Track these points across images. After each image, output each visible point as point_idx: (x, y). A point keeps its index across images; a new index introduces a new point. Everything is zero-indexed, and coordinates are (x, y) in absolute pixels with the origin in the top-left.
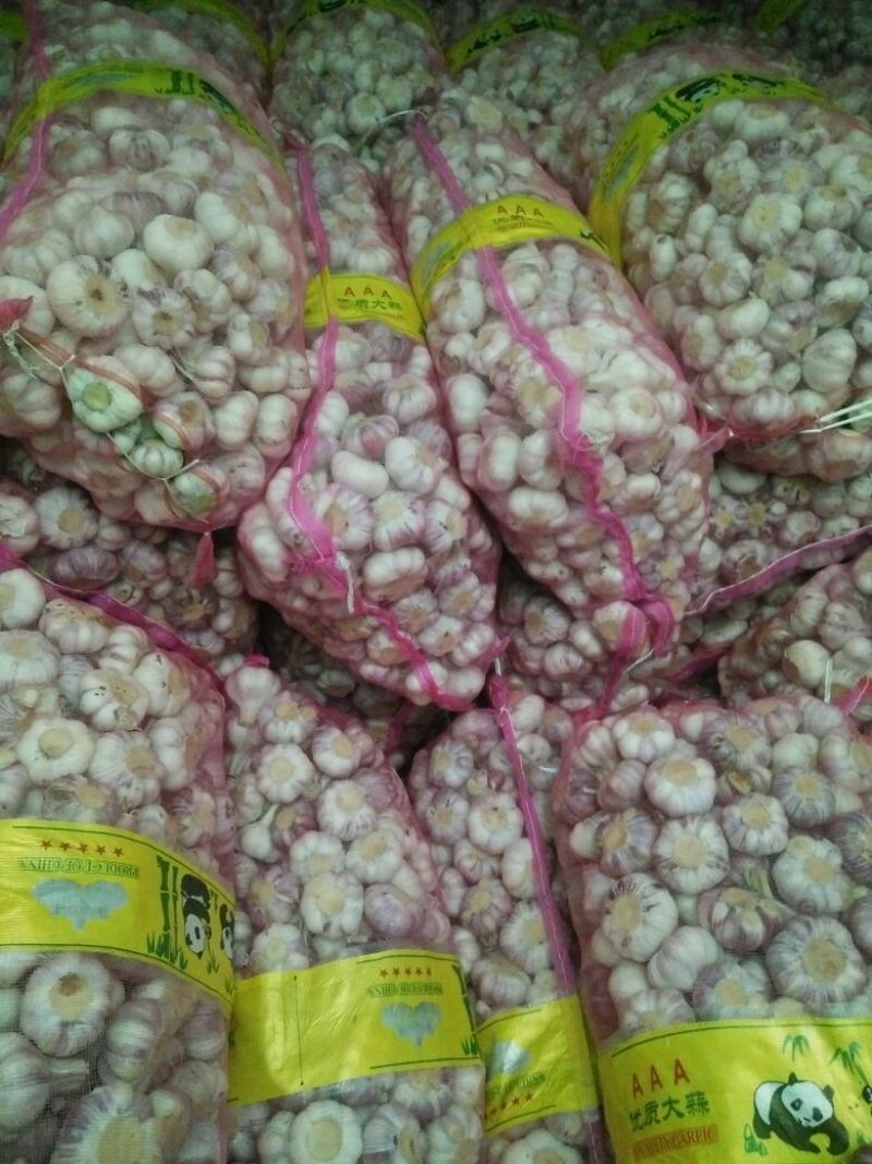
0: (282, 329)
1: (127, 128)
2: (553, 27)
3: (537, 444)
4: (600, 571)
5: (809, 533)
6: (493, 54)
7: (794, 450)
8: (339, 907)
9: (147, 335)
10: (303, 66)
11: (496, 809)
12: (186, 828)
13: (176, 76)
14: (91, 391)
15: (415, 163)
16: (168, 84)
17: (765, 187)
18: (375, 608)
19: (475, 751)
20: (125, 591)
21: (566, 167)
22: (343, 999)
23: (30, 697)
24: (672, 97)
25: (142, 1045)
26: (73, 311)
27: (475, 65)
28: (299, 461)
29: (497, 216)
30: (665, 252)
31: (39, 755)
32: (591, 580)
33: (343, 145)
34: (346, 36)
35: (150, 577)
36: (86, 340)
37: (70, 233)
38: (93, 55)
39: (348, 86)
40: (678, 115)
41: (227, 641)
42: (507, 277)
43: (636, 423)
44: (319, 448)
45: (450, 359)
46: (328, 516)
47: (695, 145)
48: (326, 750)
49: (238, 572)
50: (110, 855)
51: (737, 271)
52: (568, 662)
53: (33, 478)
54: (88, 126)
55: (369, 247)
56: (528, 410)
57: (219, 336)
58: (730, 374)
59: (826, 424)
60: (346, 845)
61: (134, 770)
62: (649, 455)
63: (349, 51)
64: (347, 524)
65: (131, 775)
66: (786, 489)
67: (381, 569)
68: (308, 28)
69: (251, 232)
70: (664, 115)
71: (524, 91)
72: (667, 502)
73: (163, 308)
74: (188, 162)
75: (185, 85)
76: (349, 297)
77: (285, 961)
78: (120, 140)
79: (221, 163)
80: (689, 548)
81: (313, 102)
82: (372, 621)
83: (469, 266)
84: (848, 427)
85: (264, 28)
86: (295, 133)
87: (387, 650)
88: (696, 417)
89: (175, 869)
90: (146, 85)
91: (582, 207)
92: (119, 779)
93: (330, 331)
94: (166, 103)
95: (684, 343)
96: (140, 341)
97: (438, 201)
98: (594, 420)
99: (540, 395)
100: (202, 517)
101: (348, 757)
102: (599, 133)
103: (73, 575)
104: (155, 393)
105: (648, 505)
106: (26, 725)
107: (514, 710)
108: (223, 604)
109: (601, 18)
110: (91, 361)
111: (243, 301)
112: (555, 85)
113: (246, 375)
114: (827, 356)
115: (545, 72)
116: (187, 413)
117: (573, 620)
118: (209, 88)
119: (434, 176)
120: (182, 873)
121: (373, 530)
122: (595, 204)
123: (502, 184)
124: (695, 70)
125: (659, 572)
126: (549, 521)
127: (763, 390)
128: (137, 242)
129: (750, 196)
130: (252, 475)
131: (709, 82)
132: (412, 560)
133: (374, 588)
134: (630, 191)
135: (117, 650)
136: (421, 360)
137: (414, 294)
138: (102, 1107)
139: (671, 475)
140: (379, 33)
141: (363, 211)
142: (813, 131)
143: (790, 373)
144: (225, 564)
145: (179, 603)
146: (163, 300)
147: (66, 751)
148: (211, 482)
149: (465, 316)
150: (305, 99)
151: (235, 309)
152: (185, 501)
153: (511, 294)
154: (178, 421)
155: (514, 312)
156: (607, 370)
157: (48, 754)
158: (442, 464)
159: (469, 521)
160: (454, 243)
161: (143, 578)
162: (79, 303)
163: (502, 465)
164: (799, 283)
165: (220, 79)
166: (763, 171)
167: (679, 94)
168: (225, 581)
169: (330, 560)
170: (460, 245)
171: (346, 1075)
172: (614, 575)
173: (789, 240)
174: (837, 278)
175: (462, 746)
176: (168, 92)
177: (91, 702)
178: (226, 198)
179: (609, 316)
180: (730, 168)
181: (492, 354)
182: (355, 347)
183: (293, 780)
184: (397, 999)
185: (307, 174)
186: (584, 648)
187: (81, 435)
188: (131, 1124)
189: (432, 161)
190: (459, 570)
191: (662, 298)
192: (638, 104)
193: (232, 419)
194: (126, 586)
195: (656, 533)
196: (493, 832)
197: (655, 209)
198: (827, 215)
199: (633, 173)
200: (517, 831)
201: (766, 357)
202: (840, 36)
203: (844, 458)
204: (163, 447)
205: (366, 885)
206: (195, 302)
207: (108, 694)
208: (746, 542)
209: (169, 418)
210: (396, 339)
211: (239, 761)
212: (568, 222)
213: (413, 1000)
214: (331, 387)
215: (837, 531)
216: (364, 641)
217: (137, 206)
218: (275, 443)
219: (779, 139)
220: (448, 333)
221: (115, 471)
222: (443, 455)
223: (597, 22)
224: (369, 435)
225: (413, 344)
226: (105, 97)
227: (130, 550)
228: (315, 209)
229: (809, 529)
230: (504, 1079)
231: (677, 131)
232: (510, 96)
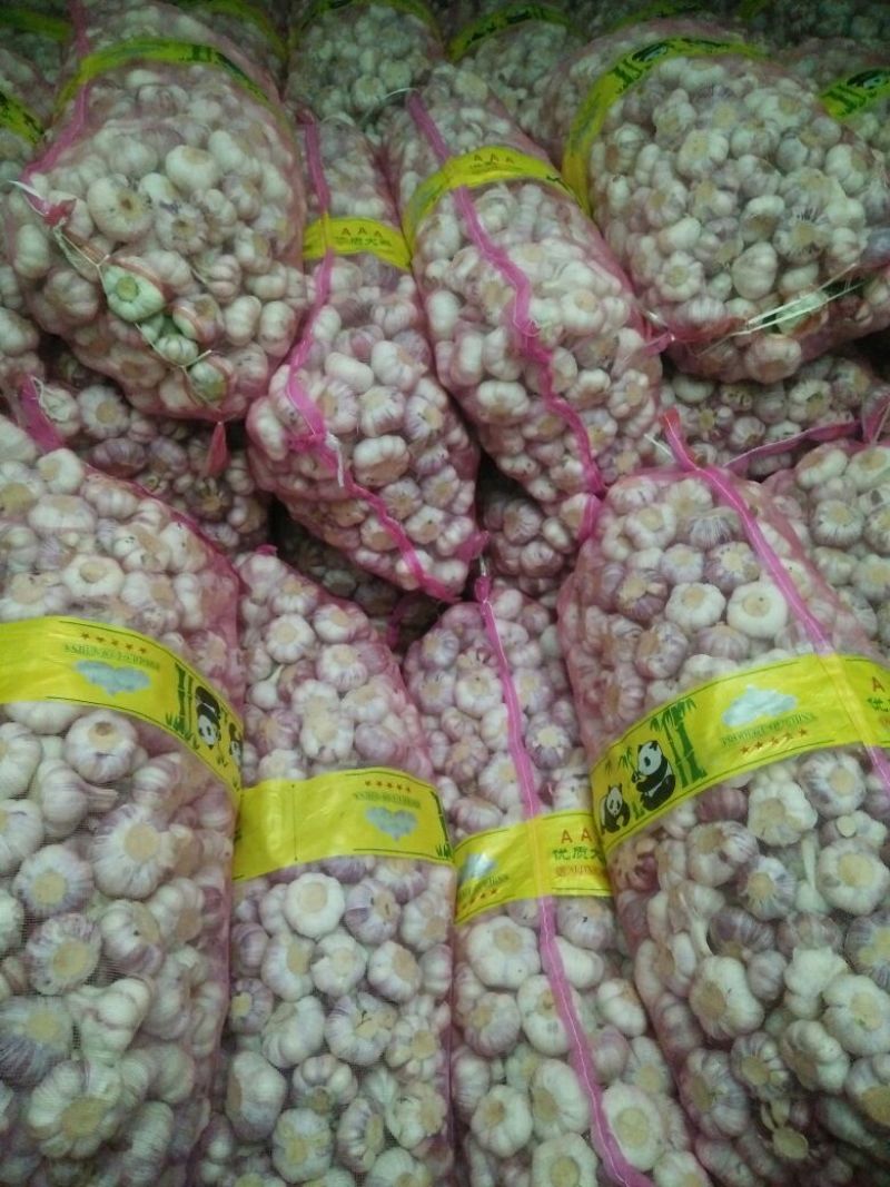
0: (281, 245)
1: (154, 84)
2: (545, 18)
3: (497, 338)
4: (562, 463)
5: (755, 437)
6: (489, 43)
7: (730, 352)
8: (333, 735)
9: (168, 239)
10: (314, 54)
11: (478, 679)
12: (201, 658)
13: (196, 49)
14: (121, 284)
15: (408, 130)
16: (189, 54)
17: (699, 124)
18: (365, 492)
19: (461, 637)
20: (152, 481)
21: (545, 133)
22: (335, 800)
23: (72, 539)
24: (629, 60)
25: (161, 784)
26: (108, 215)
27: (472, 54)
28: (296, 361)
29: (473, 163)
30: (619, 189)
31: (79, 579)
32: (556, 472)
33: (350, 121)
34: (353, 26)
35: (174, 468)
36: (120, 245)
37: (106, 158)
38: (127, 35)
39: (354, 70)
40: (633, 74)
41: (242, 536)
42: (479, 208)
43: (580, 316)
44: (314, 349)
45: (430, 281)
46: (320, 400)
47: (644, 96)
48: (325, 619)
49: (250, 471)
50: (136, 650)
51: (673, 195)
52: (541, 556)
53: (76, 376)
54: (123, 87)
55: (366, 197)
56: (490, 310)
57: (228, 247)
58: (667, 282)
59: (753, 326)
60: (342, 695)
61: (157, 600)
62: (596, 350)
63: (355, 40)
64: (336, 409)
65: (154, 604)
66: (731, 395)
67: (368, 452)
68: (320, 23)
69: (254, 166)
70: (621, 74)
71: (515, 71)
72: (617, 397)
73: (182, 218)
74: (203, 110)
75: (203, 55)
76: (346, 236)
77: (285, 775)
78: (148, 93)
79: (230, 113)
80: (644, 447)
81: (323, 85)
82: (363, 505)
83: (447, 203)
84: (776, 329)
85: (282, 30)
86: (307, 112)
87: (379, 534)
88: (641, 323)
89: (191, 680)
90: (171, 55)
91: (557, 163)
92: (144, 604)
93: (328, 261)
94: (188, 67)
95: (634, 262)
96: (163, 247)
97: (426, 157)
98: (542, 313)
99: (499, 294)
100: (215, 406)
101: (345, 626)
102: (570, 97)
103: (108, 459)
104: (175, 291)
105: (599, 400)
106: (69, 559)
107: (495, 601)
108: (238, 500)
109: (595, 13)
110: (123, 260)
111: (248, 220)
112: (542, 67)
113: (251, 282)
114: (751, 265)
115: (535, 56)
116: (201, 309)
117: (544, 516)
118: (224, 59)
119: (423, 136)
120: (196, 684)
121: (359, 415)
122: (567, 159)
123: (483, 139)
124: (651, 37)
125: (615, 466)
126: (511, 409)
127: (696, 296)
128: (160, 168)
129: (685, 133)
130: (255, 366)
131: (661, 45)
132: (394, 445)
133: (363, 470)
134: (593, 142)
135: (145, 515)
136: (408, 285)
137: (404, 237)
138: (128, 815)
139: (619, 371)
140: (383, 24)
141: (362, 171)
142: (744, 79)
143: (722, 283)
144: (238, 463)
145: (199, 494)
146: (181, 211)
147: (102, 577)
148: (222, 370)
149: (442, 243)
150: (316, 82)
151: (240, 226)
152: (201, 387)
153: (481, 222)
154: (193, 314)
155: (483, 237)
156: (558, 278)
157: (87, 579)
158: (423, 368)
159: (447, 419)
160: (437, 187)
161: (168, 469)
162: (112, 210)
163: (470, 359)
164: (724, 201)
165: (236, 55)
166: (698, 111)
167: (635, 57)
168: (237, 477)
169: (320, 436)
170: (441, 187)
171: (333, 853)
172: (575, 466)
173: (719, 166)
174: (757, 196)
175: (449, 632)
176: (189, 60)
177: (123, 547)
178: (234, 137)
179: (567, 239)
180: (671, 111)
181: (463, 271)
182: (348, 272)
183: (296, 642)
184: (380, 804)
185: (314, 142)
186: (553, 540)
187: (116, 326)
188: (151, 831)
189: (422, 125)
190: (438, 459)
191: (618, 230)
192: (602, 68)
193: (239, 317)
194: (153, 477)
195: (610, 427)
196: (478, 698)
197: (612, 152)
198: (748, 144)
199: (595, 126)
200: (498, 696)
201: (698, 265)
202: (811, 19)
203: (774, 358)
204: (181, 338)
205: (357, 724)
206: (207, 215)
207: (137, 543)
208: (698, 445)
209: (186, 314)
210: (385, 268)
211: (250, 634)
212: (539, 168)
213: (393, 807)
214: (326, 302)
215: (781, 436)
216: (357, 526)
217: (161, 139)
218: (276, 340)
219: (713, 86)
220: (427, 261)
221: (144, 360)
222: (424, 361)
223: (590, 18)
224: (357, 339)
225: (399, 274)
226: (137, 63)
227: (157, 443)
228: (320, 168)
229: (753, 432)
230: (473, 882)
231: (631, 86)
232: (502, 77)
